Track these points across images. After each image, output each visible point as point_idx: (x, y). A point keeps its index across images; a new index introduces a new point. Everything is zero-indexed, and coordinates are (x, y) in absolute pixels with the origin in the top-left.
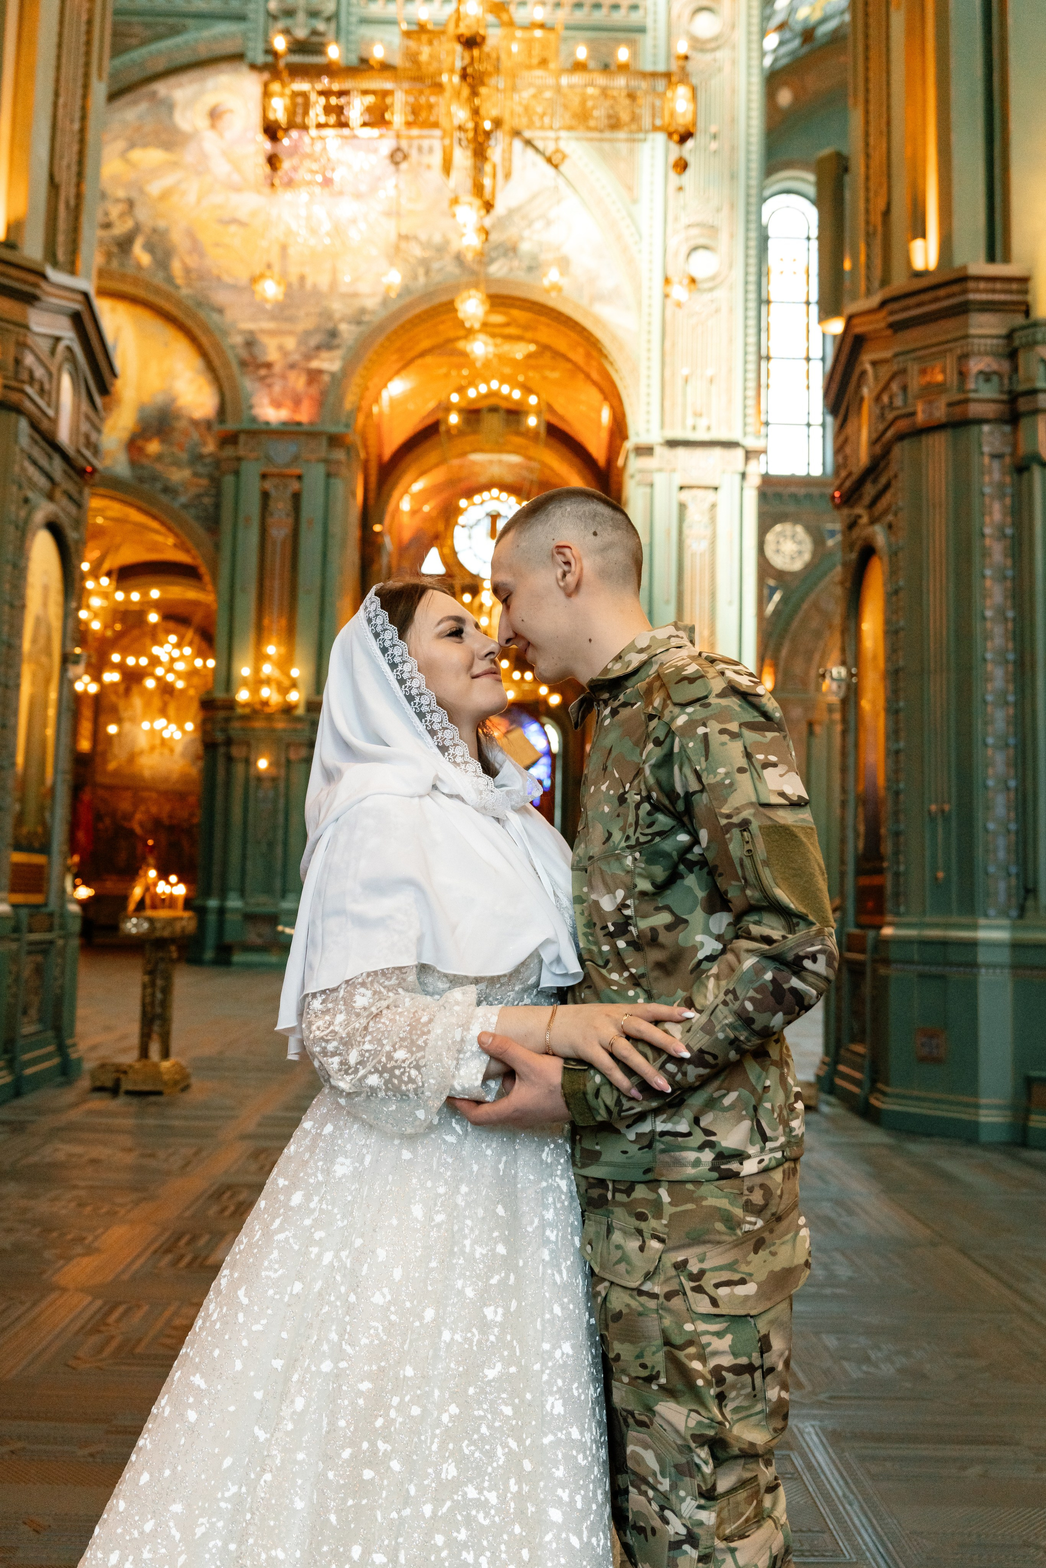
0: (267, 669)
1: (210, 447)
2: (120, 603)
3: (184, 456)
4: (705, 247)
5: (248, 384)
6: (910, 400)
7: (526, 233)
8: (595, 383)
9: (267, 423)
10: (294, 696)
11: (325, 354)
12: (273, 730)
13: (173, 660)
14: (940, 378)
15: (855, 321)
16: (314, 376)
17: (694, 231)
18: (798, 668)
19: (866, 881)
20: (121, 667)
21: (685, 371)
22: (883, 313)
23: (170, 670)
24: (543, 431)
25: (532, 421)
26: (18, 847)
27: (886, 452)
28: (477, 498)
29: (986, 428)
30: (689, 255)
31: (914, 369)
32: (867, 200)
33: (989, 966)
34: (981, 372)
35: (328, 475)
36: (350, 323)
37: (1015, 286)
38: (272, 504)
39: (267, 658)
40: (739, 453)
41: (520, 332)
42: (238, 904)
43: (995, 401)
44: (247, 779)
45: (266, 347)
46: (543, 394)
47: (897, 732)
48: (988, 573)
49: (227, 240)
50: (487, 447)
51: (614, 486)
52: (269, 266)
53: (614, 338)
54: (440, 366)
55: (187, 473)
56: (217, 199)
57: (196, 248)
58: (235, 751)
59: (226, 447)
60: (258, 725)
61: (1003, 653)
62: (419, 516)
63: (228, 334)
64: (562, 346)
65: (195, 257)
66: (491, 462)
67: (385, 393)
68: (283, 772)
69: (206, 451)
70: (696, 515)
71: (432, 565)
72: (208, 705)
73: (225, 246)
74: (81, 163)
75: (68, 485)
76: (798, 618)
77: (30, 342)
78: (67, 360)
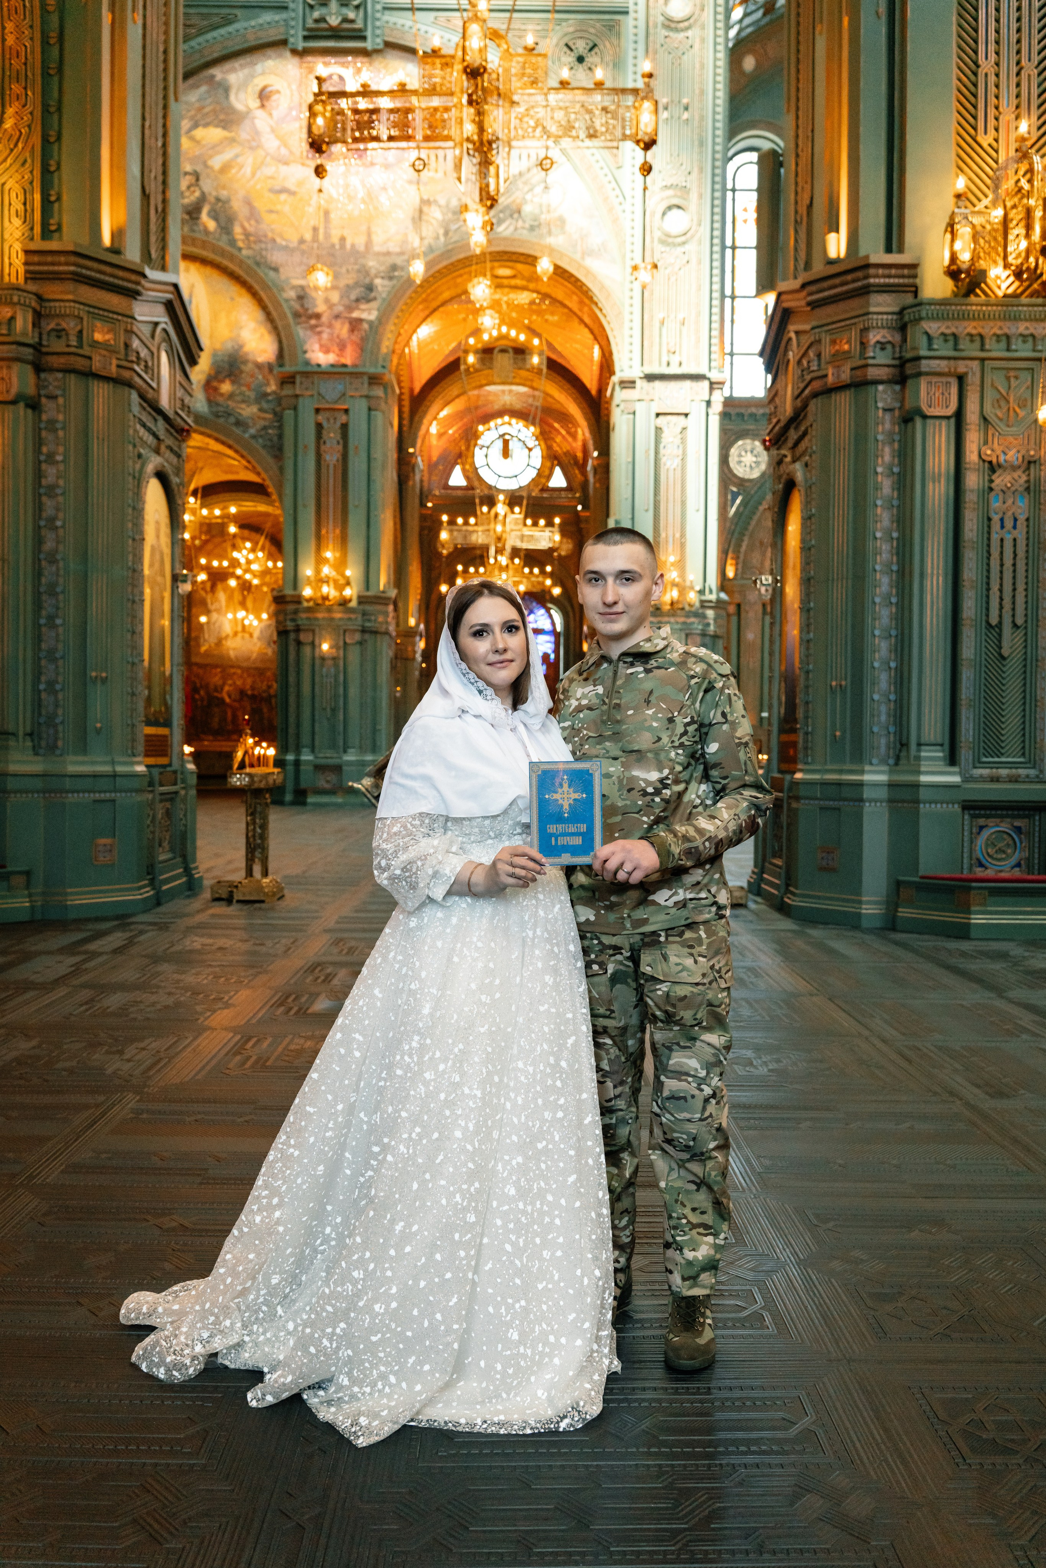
0: (326, 570)
1: (272, 387)
2: (205, 518)
3: (252, 395)
4: (679, 207)
5: (301, 332)
6: (823, 365)
7: (528, 197)
8: (586, 326)
9: (319, 365)
10: (348, 592)
11: (363, 306)
12: (332, 619)
13: (249, 562)
14: (846, 347)
15: (784, 297)
16: (355, 324)
17: (670, 192)
19: (785, 738)
20: (208, 569)
21: (661, 316)
22: (804, 293)
23: (247, 571)
24: (544, 367)
25: (535, 360)
26: (149, 723)
27: (805, 406)
28: (492, 424)
29: (881, 388)
30: (664, 214)
31: (826, 339)
32: (796, 193)
33: (870, 801)
34: (878, 342)
35: (370, 409)
36: (383, 277)
37: (906, 272)
38: (324, 432)
39: (326, 561)
40: (706, 384)
41: (524, 283)
42: (310, 758)
43: (888, 366)
44: (313, 658)
45: (314, 299)
46: (544, 335)
47: (808, 625)
48: (879, 502)
49: (279, 207)
50: (497, 380)
51: (604, 412)
52: (315, 229)
53: (602, 287)
54: (459, 312)
55: (254, 409)
56: (269, 171)
57: (253, 214)
58: (303, 637)
59: (286, 386)
60: (320, 615)
61: (889, 565)
62: (445, 438)
63: (283, 290)
64: (559, 294)
65: (253, 222)
66: (503, 392)
67: (414, 338)
68: (341, 653)
69: (269, 390)
70: (670, 437)
71: (457, 479)
72: (279, 600)
73: (277, 212)
74: (164, 173)
75: (169, 441)
76: (755, 518)
77: (135, 329)
78: (164, 340)
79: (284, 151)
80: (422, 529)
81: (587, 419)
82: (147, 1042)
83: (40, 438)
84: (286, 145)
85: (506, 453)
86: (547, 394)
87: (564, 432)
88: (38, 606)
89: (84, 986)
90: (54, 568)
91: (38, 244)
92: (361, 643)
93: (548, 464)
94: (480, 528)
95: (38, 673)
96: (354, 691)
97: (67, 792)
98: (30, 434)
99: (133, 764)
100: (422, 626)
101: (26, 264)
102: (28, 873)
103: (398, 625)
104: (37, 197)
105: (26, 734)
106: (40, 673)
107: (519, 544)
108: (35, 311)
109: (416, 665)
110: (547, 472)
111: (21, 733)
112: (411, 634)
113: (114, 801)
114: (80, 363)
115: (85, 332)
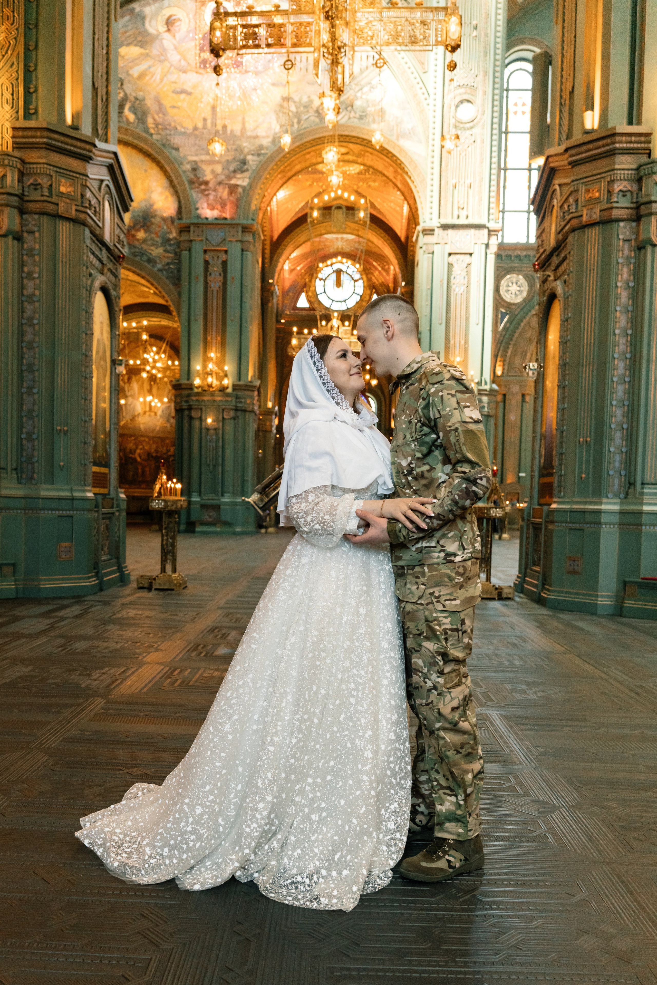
0: (211, 366)
1: (174, 234)
2: (125, 328)
3: (159, 240)
4: (468, 101)
5: (194, 194)
6: (579, 208)
7: (359, 94)
8: (399, 189)
9: (207, 219)
10: (226, 382)
11: (238, 176)
12: (215, 401)
13: (155, 361)
14: (597, 194)
15: (551, 159)
16: (233, 189)
17: (462, 90)
18: (517, 361)
19: (544, 480)
21: (454, 181)
22: (566, 156)
23: (153, 367)
24: (368, 220)
25: (362, 214)
26: (95, 464)
27: (565, 238)
28: (329, 262)
29: (622, 224)
30: (457, 106)
31: (582, 189)
32: (562, 83)
33: (606, 524)
34: (621, 191)
35: (242, 250)
36: (253, 155)
37: (642, 139)
38: (210, 267)
39: (211, 359)
40: (486, 231)
41: (354, 158)
42: (198, 499)
43: (628, 208)
44: (201, 429)
45: (204, 171)
46: (368, 198)
47: (563, 398)
48: (618, 308)
49: (179, 104)
50: (335, 230)
51: (410, 253)
52: (205, 120)
53: (411, 162)
54: (307, 179)
55: (160, 250)
56: (173, 77)
57: (161, 109)
58: (194, 414)
59: (183, 234)
60: (206, 398)
61: (624, 354)
62: (294, 273)
63: (182, 164)
64: (380, 166)
65: (160, 115)
66: (337, 239)
67: (274, 199)
68: (221, 425)
69: (171, 237)
70: (458, 270)
71: (303, 302)
72: (177, 387)
73: (178, 108)
74: (107, 73)
75: (110, 266)
76: (518, 332)
77: (88, 184)
78: (107, 193)
80: (277, 338)
81: (397, 259)
82: (106, 669)
83: (23, 261)
85: (338, 283)
86: (369, 240)
87: (380, 269)
88: (21, 379)
89: (59, 636)
90: (32, 353)
91: (22, 123)
92: (234, 418)
93: (368, 292)
95: (21, 426)
96: (229, 452)
97: (40, 510)
98: (16, 260)
99: (85, 491)
100: (277, 408)
101: (13, 137)
102: (14, 565)
103: (260, 407)
104: (21, 89)
105: (12, 469)
106: (22, 427)
108: (19, 170)
109: (272, 435)
111: (9, 469)
112: (269, 413)
113: (72, 517)
114: (50, 208)
115: (54, 186)
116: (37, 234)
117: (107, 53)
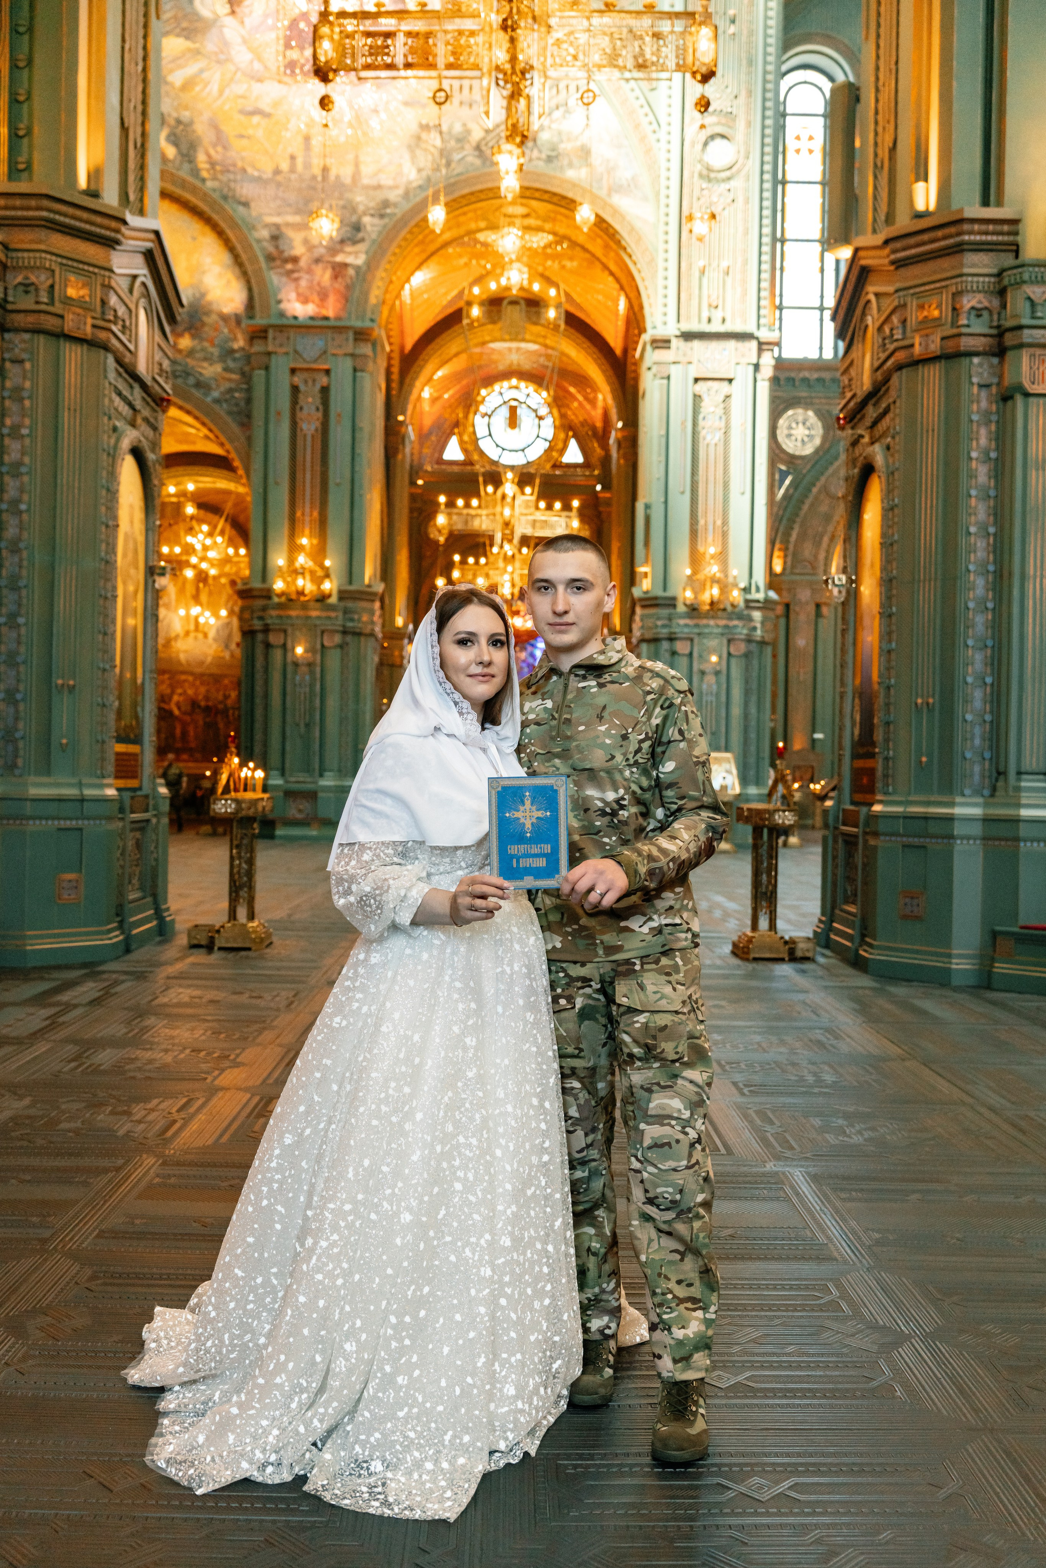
0: (302, 560)
1: (240, 343)
3: (216, 351)
4: (723, 136)
5: (275, 279)
6: (909, 333)
7: (546, 122)
8: (611, 273)
9: (296, 318)
10: (327, 586)
11: (349, 249)
12: (307, 618)
13: (205, 548)
14: (935, 313)
15: (861, 253)
16: (339, 270)
17: (714, 119)
18: (807, 551)
19: (860, 764)
21: (701, 264)
22: (887, 250)
23: (203, 559)
24: (562, 322)
25: (552, 314)
26: (120, 739)
27: (886, 380)
28: (497, 387)
29: (976, 360)
30: (705, 145)
31: (913, 304)
32: (876, 135)
33: (962, 838)
34: (973, 308)
35: (356, 370)
36: (372, 215)
37: (1006, 228)
38: (301, 396)
39: (302, 548)
40: (754, 344)
41: (540, 223)
42: (279, 782)
43: (985, 335)
44: (285, 664)
45: (291, 240)
46: (562, 285)
47: (889, 634)
48: (973, 492)
49: (250, 132)
50: (504, 336)
51: (630, 376)
52: (293, 158)
53: (632, 229)
54: (460, 256)
55: (218, 368)
56: (239, 88)
57: (220, 139)
58: (273, 639)
59: (256, 342)
60: (293, 613)
61: (984, 564)
62: (439, 404)
63: (254, 228)
65: (219, 149)
66: (510, 349)
67: (407, 286)
68: (318, 657)
69: (236, 346)
70: (711, 406)
71: (453, 452)
72: (243, 594)
73: (249, 137)
74: (144, 102)
75: (146, 412)
76: (808, 502)
77: (113, 284)
78: (143, 296)
79: (257, 66)
80: (412, 510)
81: (610, 384)
83: (6, 409)
84: (260, 59)
85: (513, 421)
86: (562, 353)
87: (580, 398)
89: (67, 1041)
90: (17, 559)
91: (5, 186)
92: (341, 646)
93: (562, 436)
94: (484, 512)
96: (331, 703)
97: (28, 818)
99: (102, 786)
100: (409, 626)
103: (383, 626)
104: (5, 132)
107: (529, 531)
108: (1, 262)
110: (560, 445)
112: (396, 635)
113: (81, 830)
114: (50, 323)
115: (57, 287)
116: (28, 365)
117: (144, 70)
